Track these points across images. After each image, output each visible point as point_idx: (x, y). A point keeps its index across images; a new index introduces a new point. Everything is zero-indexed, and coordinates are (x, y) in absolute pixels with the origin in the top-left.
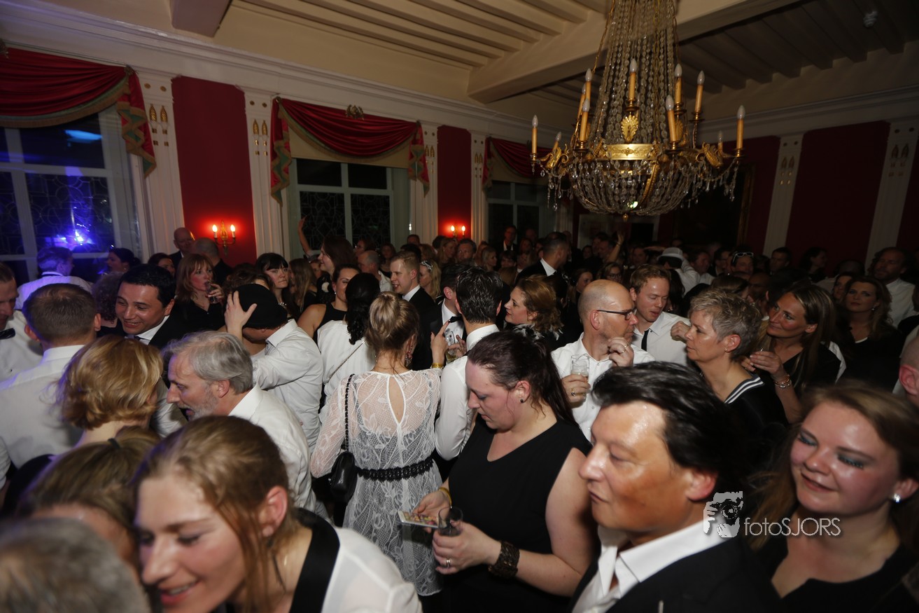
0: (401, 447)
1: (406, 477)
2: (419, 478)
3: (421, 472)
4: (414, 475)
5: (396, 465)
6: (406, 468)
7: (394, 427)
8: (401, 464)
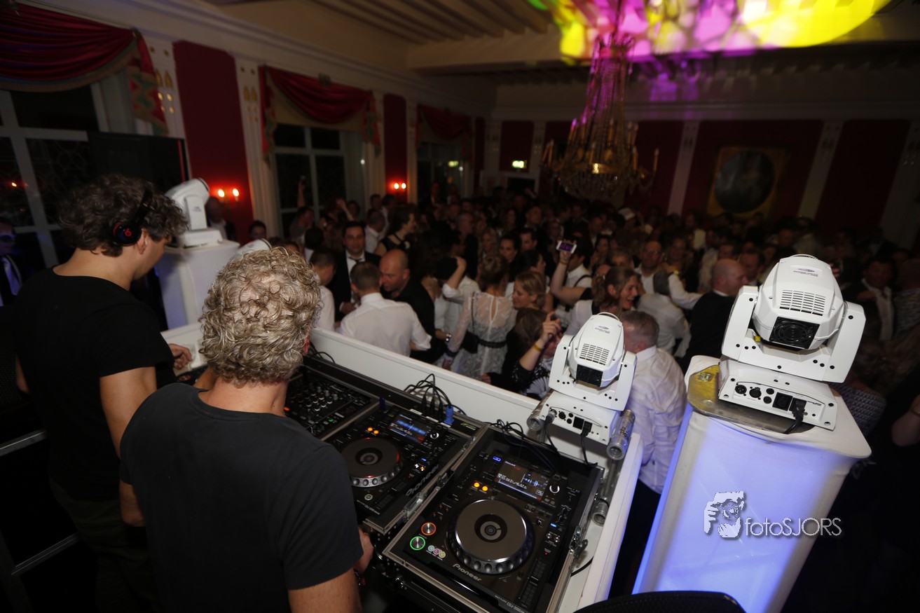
0: (489, 332)
1: (489, 347)
2: (495, 350)
3: (497, 347)
4: (493, 347)
5: (485, 339)
6: (489, 343)
7: (489, 322)
8: (488, 340)
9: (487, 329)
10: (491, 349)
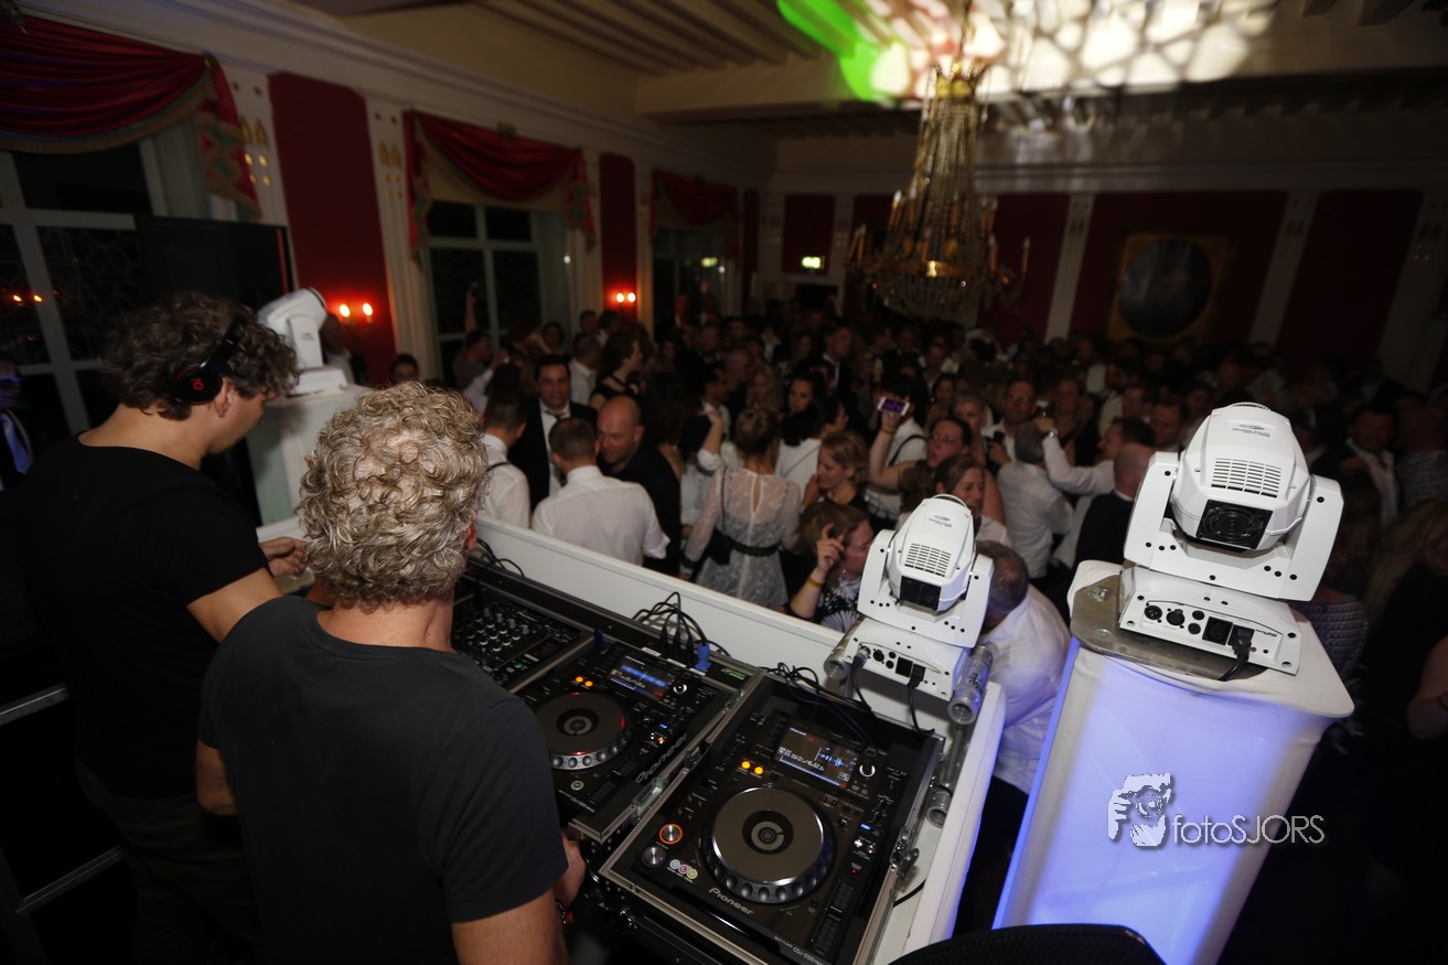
2: (759, 560)
8: (749, 543)
9: (747, 526)
10: (753, 557)
